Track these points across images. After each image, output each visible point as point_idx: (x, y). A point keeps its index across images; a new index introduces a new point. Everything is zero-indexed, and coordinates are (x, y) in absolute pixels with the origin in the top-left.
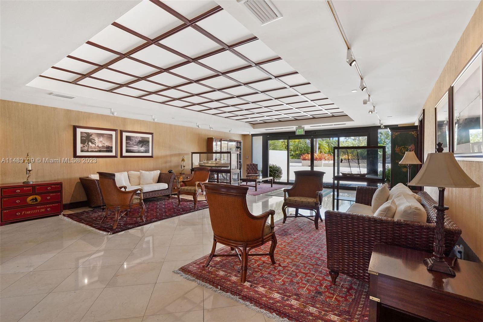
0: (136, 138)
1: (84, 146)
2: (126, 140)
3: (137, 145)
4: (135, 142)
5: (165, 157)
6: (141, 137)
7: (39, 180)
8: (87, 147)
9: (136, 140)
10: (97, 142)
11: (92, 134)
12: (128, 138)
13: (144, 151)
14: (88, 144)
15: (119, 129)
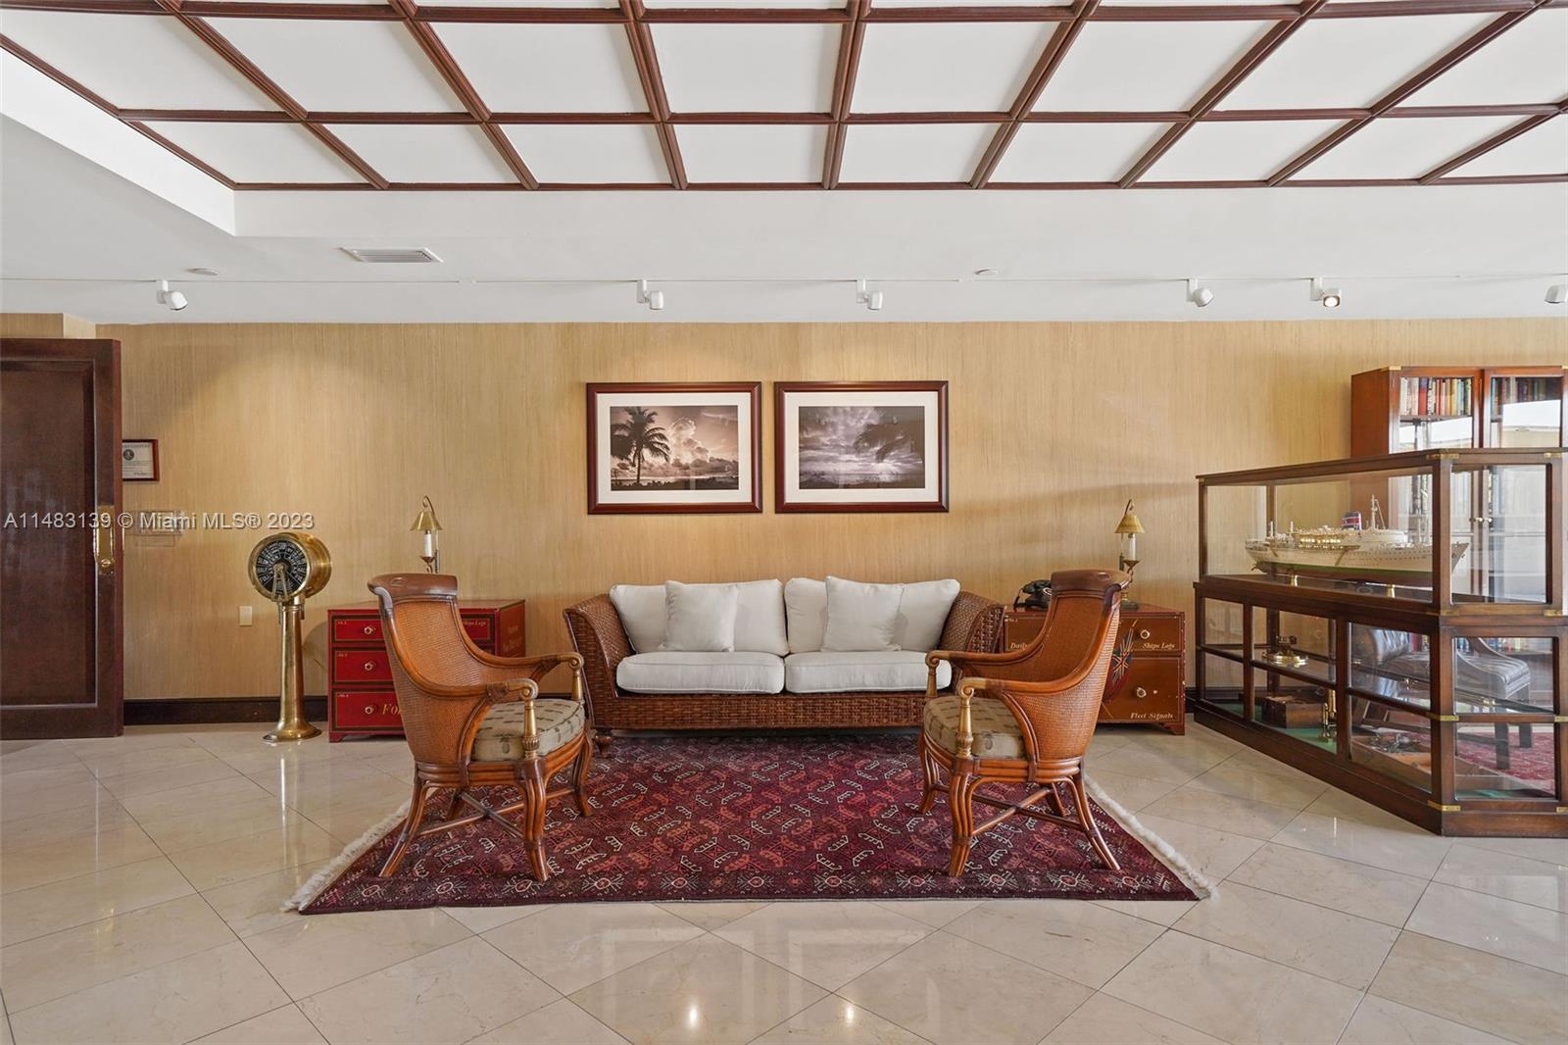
0: (853, 416)
1: (624, 467)
2: (802, 428)
3: (857, 449)
4: (848, 438)
5: (1029, 505)
6: (876, 408)
7: (484, 596)
8: (635, 469)
9: (852, 424)
10: (675, 445)
11: (654, 413)
12: (808, 418)
13: (893, 478)
14: (638, 454)
15: (767, 378)
